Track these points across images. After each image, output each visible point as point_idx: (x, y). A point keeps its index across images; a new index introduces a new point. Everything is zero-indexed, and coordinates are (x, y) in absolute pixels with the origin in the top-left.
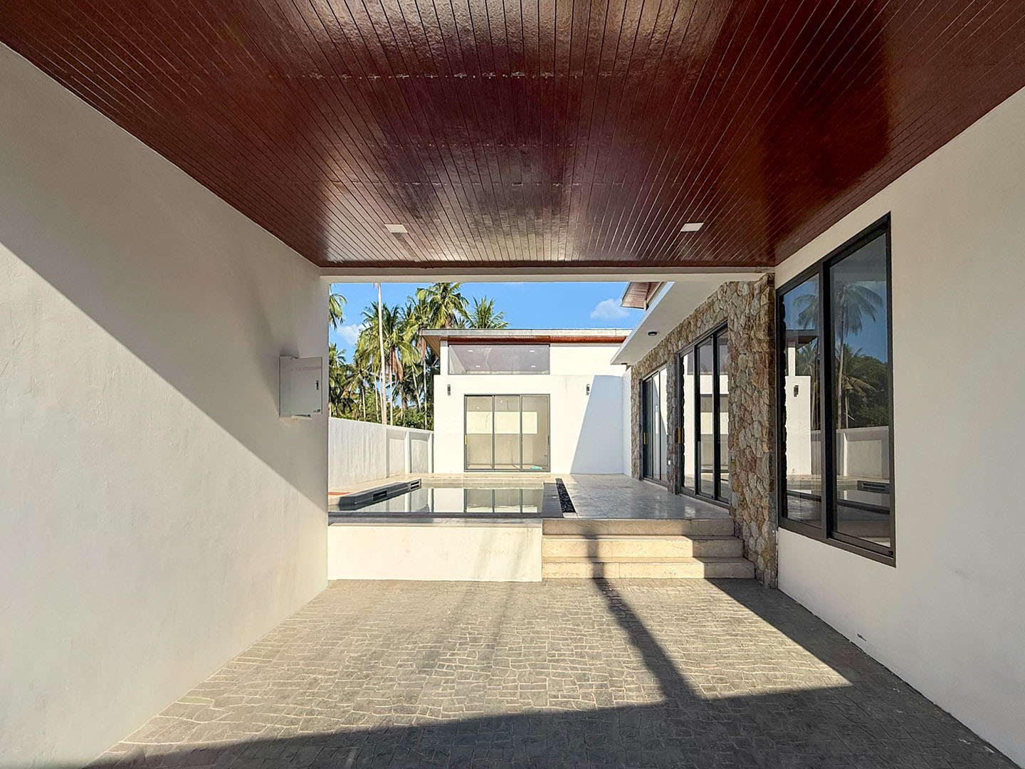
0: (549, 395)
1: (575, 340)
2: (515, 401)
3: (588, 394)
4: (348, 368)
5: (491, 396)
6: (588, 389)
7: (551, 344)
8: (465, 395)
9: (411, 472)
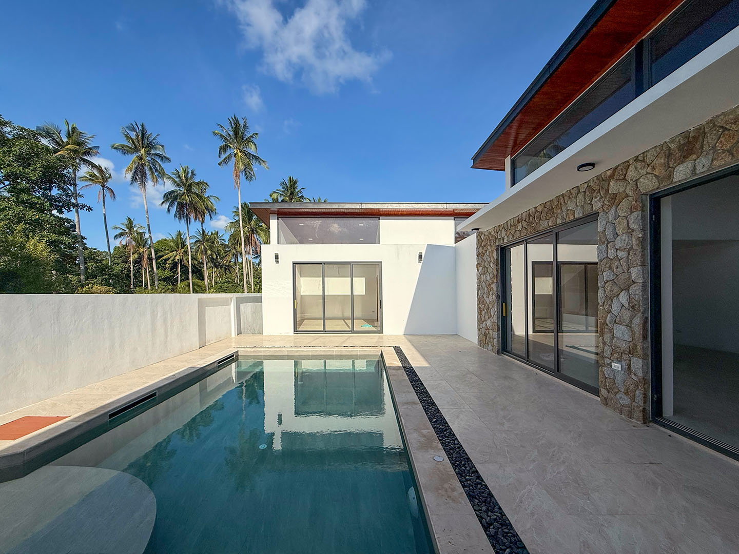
0: (381, 262)
1: (405, 213)
2: (346, 268)
3: (420, 261)
4: (225, 246)
5: (321, 263)
6: (420, 257)
7: (381, 217)
8: (293, 263)
9: (239, 333)
